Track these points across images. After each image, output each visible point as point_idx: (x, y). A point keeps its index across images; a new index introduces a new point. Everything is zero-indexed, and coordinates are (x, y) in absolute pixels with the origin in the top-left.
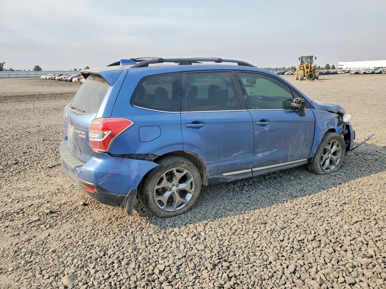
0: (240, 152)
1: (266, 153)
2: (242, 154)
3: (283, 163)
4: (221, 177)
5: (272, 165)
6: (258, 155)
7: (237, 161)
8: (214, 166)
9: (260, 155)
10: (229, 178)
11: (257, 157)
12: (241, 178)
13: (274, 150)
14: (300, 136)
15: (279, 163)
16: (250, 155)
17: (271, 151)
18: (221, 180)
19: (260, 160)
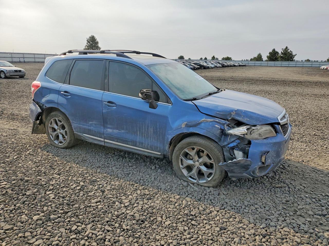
0: (94, 122)
1: (116, 131)
2: (95, 124)
3: (132, 145)
4: (82, 136)
5: (120, 143)
6: (108, 129)
7: (92, 128)
8: (77, 126)
9: (109, 130)
10: (87, 138)
11: (107, 131)
12: (96, 142)
13: (122, 131)
14: (148, 127)
15: (127, 144)
16: (102, 127)
17: (119, 131)
18: (82, 138)
19: (109, 134)
